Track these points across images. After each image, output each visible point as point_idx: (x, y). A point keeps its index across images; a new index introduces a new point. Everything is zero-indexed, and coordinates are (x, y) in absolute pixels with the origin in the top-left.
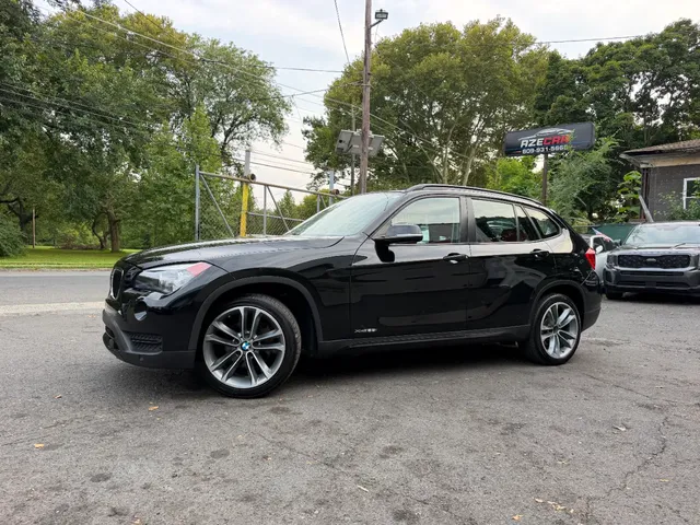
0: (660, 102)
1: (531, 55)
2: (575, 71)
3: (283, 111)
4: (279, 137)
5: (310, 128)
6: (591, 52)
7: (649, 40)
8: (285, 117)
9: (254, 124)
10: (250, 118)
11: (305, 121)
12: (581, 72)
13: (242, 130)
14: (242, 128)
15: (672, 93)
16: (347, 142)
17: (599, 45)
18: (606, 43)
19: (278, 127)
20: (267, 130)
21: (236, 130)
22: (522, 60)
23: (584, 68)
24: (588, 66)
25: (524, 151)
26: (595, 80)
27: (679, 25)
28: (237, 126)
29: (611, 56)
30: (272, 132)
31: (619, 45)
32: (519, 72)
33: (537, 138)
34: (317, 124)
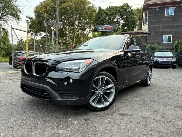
0: (121, 22)
1: (90, 7)
2: (105, 12)
3: (19, 13)
4: (18, 21)
5: (29, 19)
6: (107, 8)
7: (120, 7)
8: (20, 15)
9: (9, 16)
10: (8, 14)
11: (27, 17)
12: (106, 12)
13: (5, 18)
14: (5, 17)
15: (123, 20)
16: (51, 23)
17: (109, 6)
18: (111, 6)
19: (18, 18)
20: (14, 18)
21: (2, 18)
22: (88, 8)
23: (106, 11)
24: (107, 11)
25: (100, 31)
26: (109, 15)
27: (126, 4)
28: (3, 16)
29: (112, 9)
30: (16, 19)
31: (113, 7)
32: (88, 11)
33: (103, 27)
34: (31, 18)
